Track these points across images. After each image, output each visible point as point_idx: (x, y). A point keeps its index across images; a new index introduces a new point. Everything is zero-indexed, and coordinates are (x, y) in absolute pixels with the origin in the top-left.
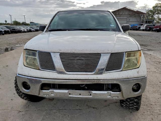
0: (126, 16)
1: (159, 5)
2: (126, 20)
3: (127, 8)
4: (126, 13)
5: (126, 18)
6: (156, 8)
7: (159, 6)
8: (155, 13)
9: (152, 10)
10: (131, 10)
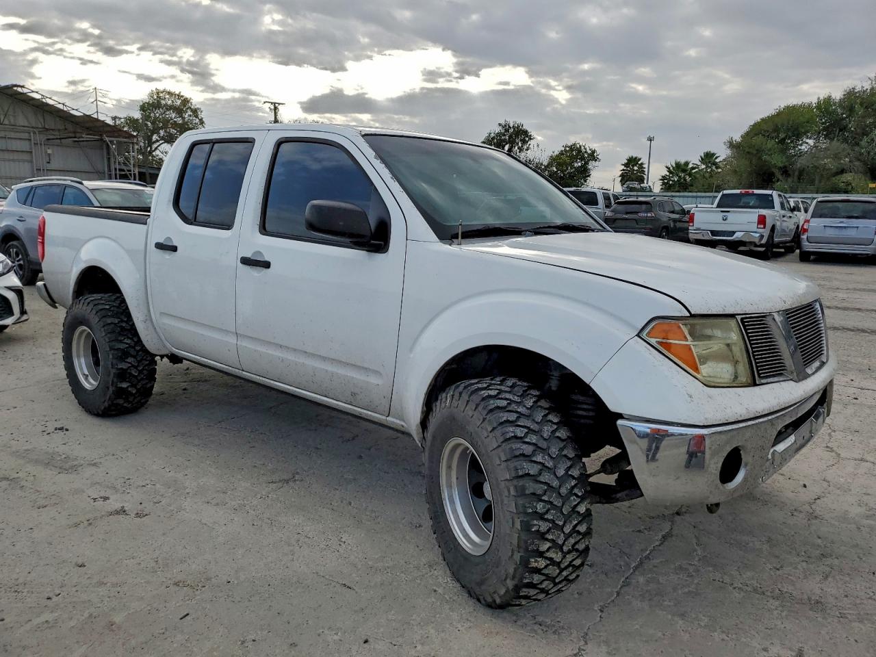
0: (26, 136)
1: (170, 102)
2: (26, 157)
3: (25, 91)
4: (21, 121)
5: (24, 146)
6: (158, 113)
7: (166, 105)
8: (155, 137)
9: (137, 120)
10: (47, 105)
